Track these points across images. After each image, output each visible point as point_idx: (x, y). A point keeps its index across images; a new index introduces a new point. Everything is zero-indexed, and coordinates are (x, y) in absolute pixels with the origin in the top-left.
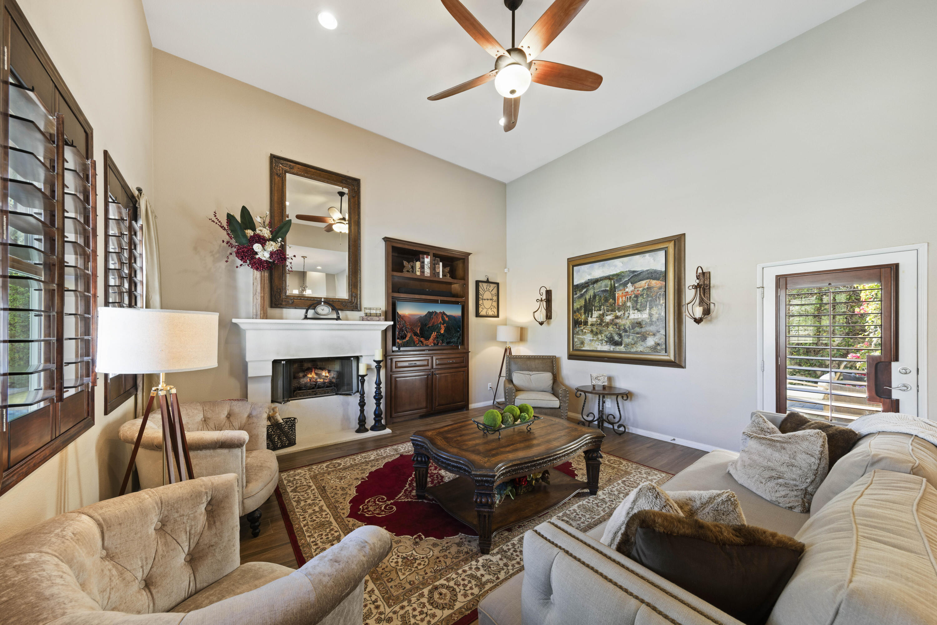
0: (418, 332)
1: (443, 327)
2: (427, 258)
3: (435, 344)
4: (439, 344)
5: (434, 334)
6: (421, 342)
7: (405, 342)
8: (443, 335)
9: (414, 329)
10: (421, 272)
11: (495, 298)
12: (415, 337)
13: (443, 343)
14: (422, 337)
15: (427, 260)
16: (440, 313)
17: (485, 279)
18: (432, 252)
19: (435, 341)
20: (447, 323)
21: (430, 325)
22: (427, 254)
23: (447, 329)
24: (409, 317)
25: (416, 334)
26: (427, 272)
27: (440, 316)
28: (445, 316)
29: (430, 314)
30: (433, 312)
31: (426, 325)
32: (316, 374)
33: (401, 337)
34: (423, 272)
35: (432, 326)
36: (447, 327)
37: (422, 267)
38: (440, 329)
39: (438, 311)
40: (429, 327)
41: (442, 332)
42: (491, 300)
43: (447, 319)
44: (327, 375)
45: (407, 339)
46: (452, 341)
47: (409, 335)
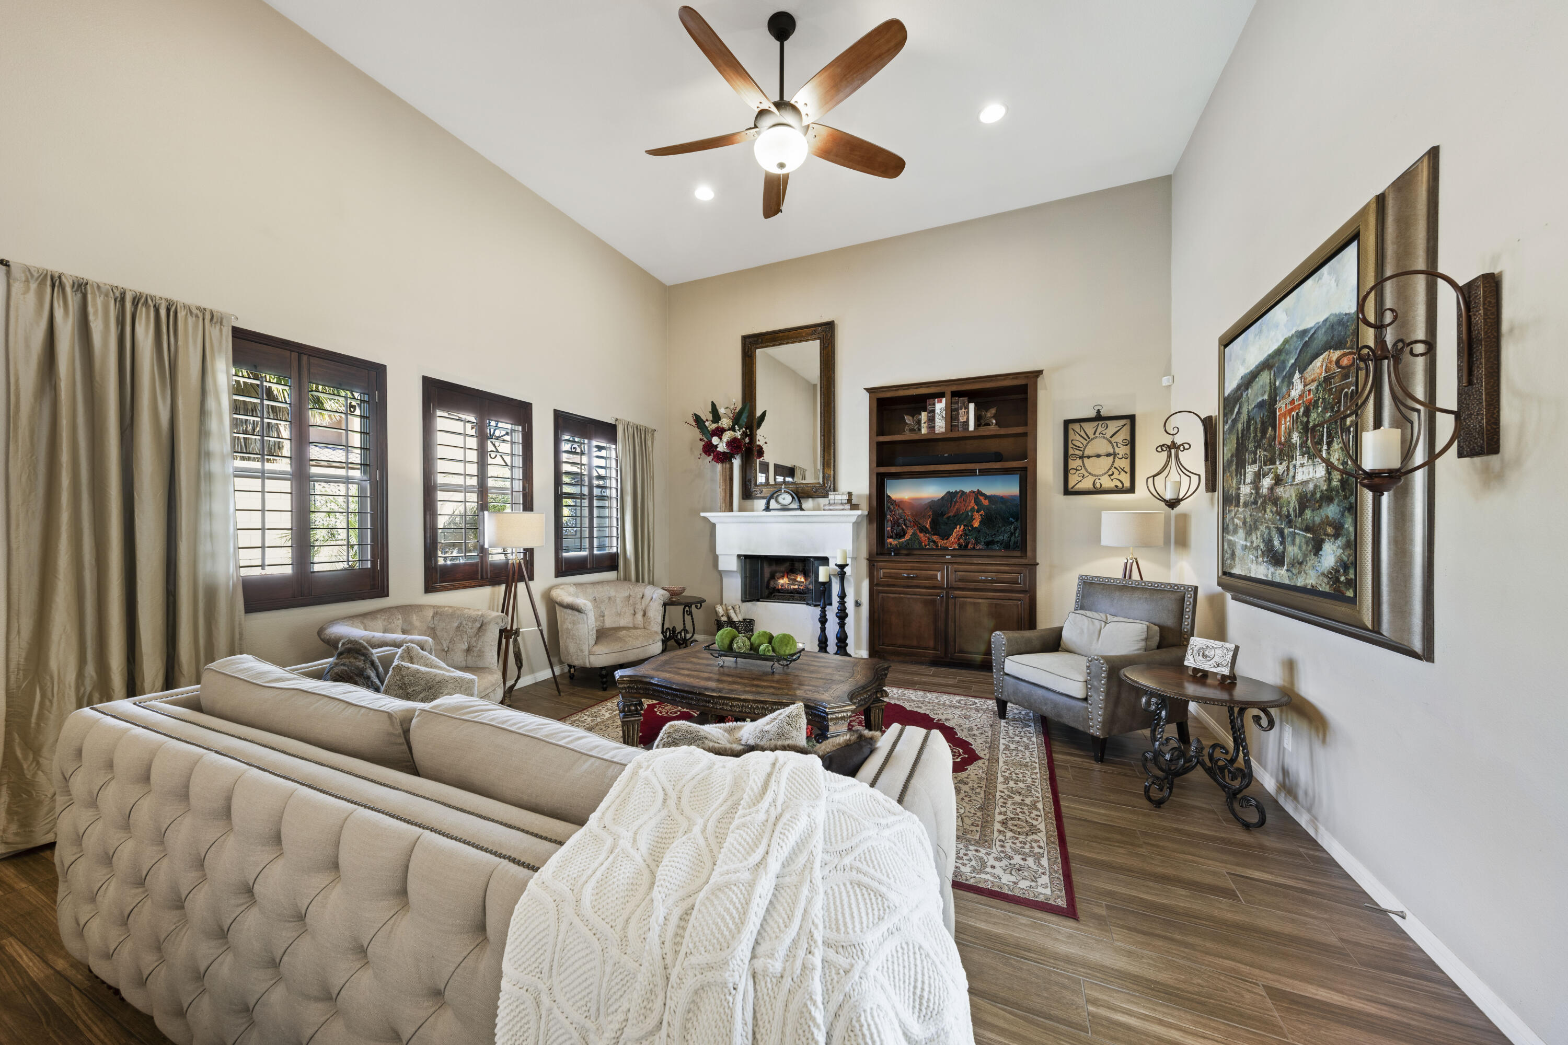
0: (928, 526)
1: (976, 515)
2: (940, 402)
3: (960, 546)
4: (970, 546)
5: (959, 529)
6: (934, 542)
7: (903, 543)
8: (978, 530)
9: (921, 521)
10: (929, 428)
11: (1123, 450)
12: (922, 535)
13: (977, 543)
14: (934, 534)
15: (940, 406)
16: (973, 492)
17: (1092, 414)
18: (948, 390)
19: (962, 541)
20: (987, 509)
21: (951, 514)
22: (941, 395)
23: (988, 520)
24: (910, 503)
25: (923, 530)
26: (940, 425)
27: (973, 496)
28: (981, 498)
29: (951, 496)
30: (956, 492)
31: (942, 514)
32: (790, 579)
33: (896, 535)
34: (932, 428)
35: (954, 516)
36: (986, 516)
37: (931, 419)
38: (972, 519)
39: (967, 490)
40: (948, 518)
41: (976, 524)
42: (1108, 455)
43: (986, 502)
44: (803, 580)
45: (907, 537)
46: (996, 540)
47: (910, 531)
